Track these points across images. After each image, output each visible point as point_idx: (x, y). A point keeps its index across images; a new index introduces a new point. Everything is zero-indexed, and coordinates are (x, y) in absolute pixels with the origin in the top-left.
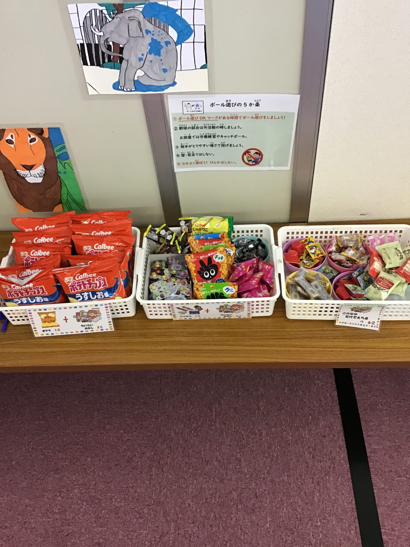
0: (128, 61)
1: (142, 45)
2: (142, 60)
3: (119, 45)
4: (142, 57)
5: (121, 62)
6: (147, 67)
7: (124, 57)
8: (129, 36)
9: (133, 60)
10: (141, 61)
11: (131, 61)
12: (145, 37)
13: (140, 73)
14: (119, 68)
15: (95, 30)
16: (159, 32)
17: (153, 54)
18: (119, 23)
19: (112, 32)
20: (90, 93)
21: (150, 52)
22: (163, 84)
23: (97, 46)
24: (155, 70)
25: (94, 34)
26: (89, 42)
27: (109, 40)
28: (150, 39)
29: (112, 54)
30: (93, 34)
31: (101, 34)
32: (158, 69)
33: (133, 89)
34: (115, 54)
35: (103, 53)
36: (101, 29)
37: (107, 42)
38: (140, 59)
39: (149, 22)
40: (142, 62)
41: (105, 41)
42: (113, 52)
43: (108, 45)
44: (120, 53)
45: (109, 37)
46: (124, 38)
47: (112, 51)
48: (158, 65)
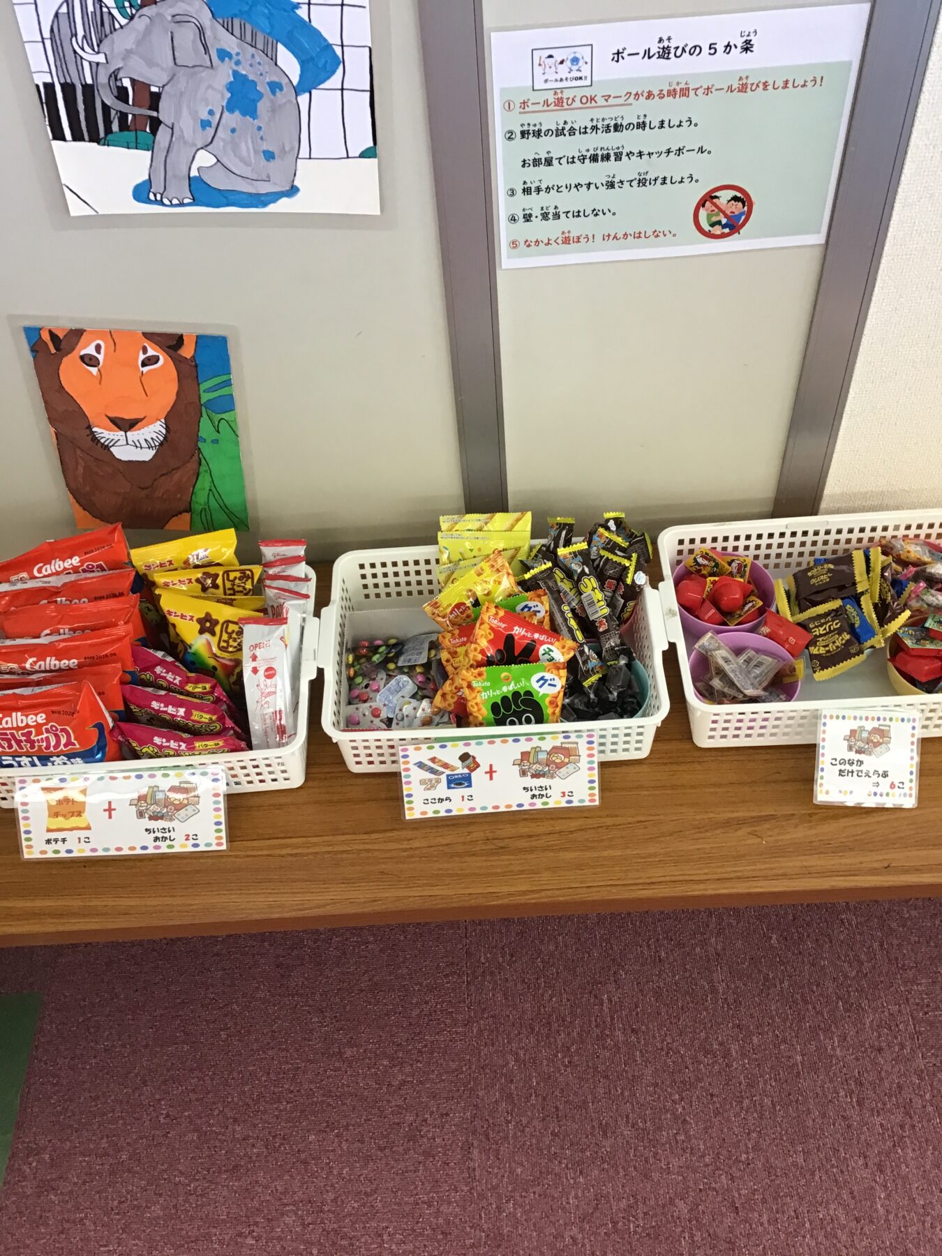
0: (172, 129)
1: (210, 87)
2: (210, 126)
3: (149, 86)
4: (209, 118)
5: (154, 131)
6: (222, 144)
7: (161, 118)
8: (175, 64)
9: (187, 126)
10: (207, 128)
11: (182, 131)
12: (217, 67)
13: (204, 159)
14: (150, 147)
15: (83, 49)
16: (253, 56)
17: (237, 113)
18: (148, 31)
19: (129, 52)
20: (73, 213)
21: (230, 107)
22: (264, 188)
23: (89, 90)
24: (244, 153)
25: (82, 58)
26: (69, 81)
27: (120, 75)
28: (231, 72)
29: (131, 111)
30: (78, 58)
31: (101, 58)
32: (252, 151)
33: (186, 201)
34: (138, 111)
35: (106, 109)
36: (98, 46)
37: (116, 79)
38: (205, 124)
39: (227, 30)
41: (111, 76)
42: (133, 105)
43: (118, 87)
44: (151, 108)
45: (120, 66)
46: (162, 69)
47: (131, 102)
48: (250, 141)
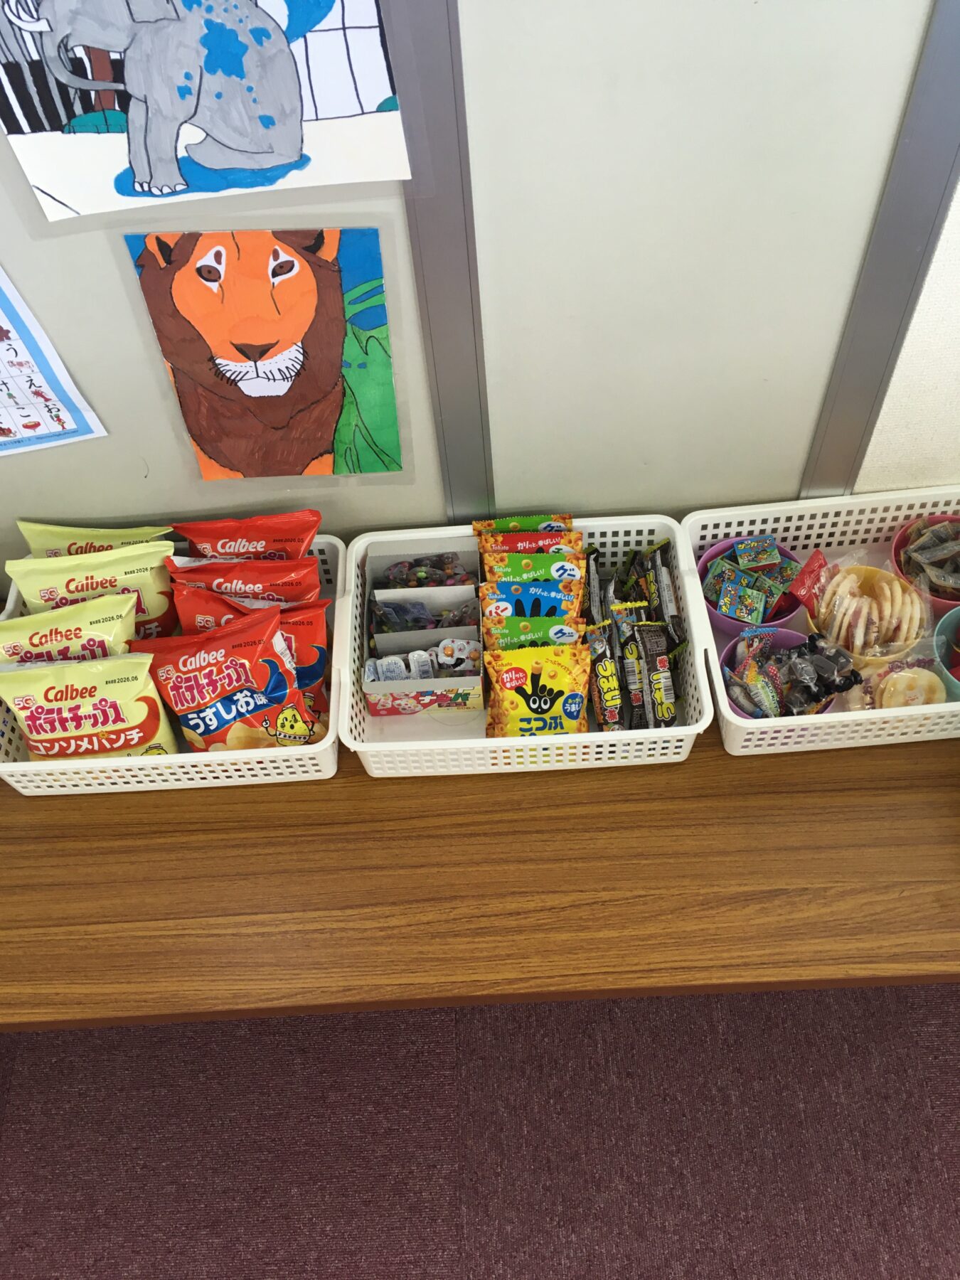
0: (146, 102)
1: (180, 44)
2: (190, 93)
3: (108, 52)
4: (187, 83)
5: (125, 108)
6: (208, 113)
7: (130, 91)
8: (134, 20)
9: (163, 97)
10: (187, 96)
11: (156, 102)
12: (185, 18)
13: (191, 135)
17: (220, 73)
19: (75, 13)
20: (51, 218)
21: (211, 66)
22: (268, 162)
23: (38, 68)
24: (237, 121)
26: (11, 59)
27: (70, 44)
28: (203, 22)
29: (93, 86)
31: (42, 26)
32: (245, 118)
33: (179, 188)
34: (102, 85)
35: (63, 88)
37: (67, 50)
38: (184, 92)
40: (192, 100)
41: (59, 47)
42: (93, 79)
43: (71, 60)
44: (115, 81)
45: (68, 32)
46: (118, 29)
47: (90, 76)
48: (241, 106)
